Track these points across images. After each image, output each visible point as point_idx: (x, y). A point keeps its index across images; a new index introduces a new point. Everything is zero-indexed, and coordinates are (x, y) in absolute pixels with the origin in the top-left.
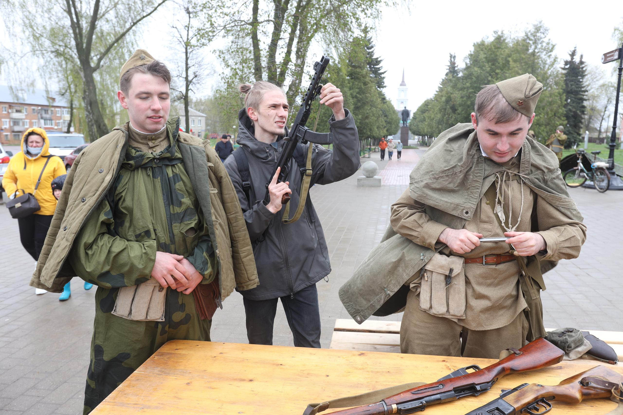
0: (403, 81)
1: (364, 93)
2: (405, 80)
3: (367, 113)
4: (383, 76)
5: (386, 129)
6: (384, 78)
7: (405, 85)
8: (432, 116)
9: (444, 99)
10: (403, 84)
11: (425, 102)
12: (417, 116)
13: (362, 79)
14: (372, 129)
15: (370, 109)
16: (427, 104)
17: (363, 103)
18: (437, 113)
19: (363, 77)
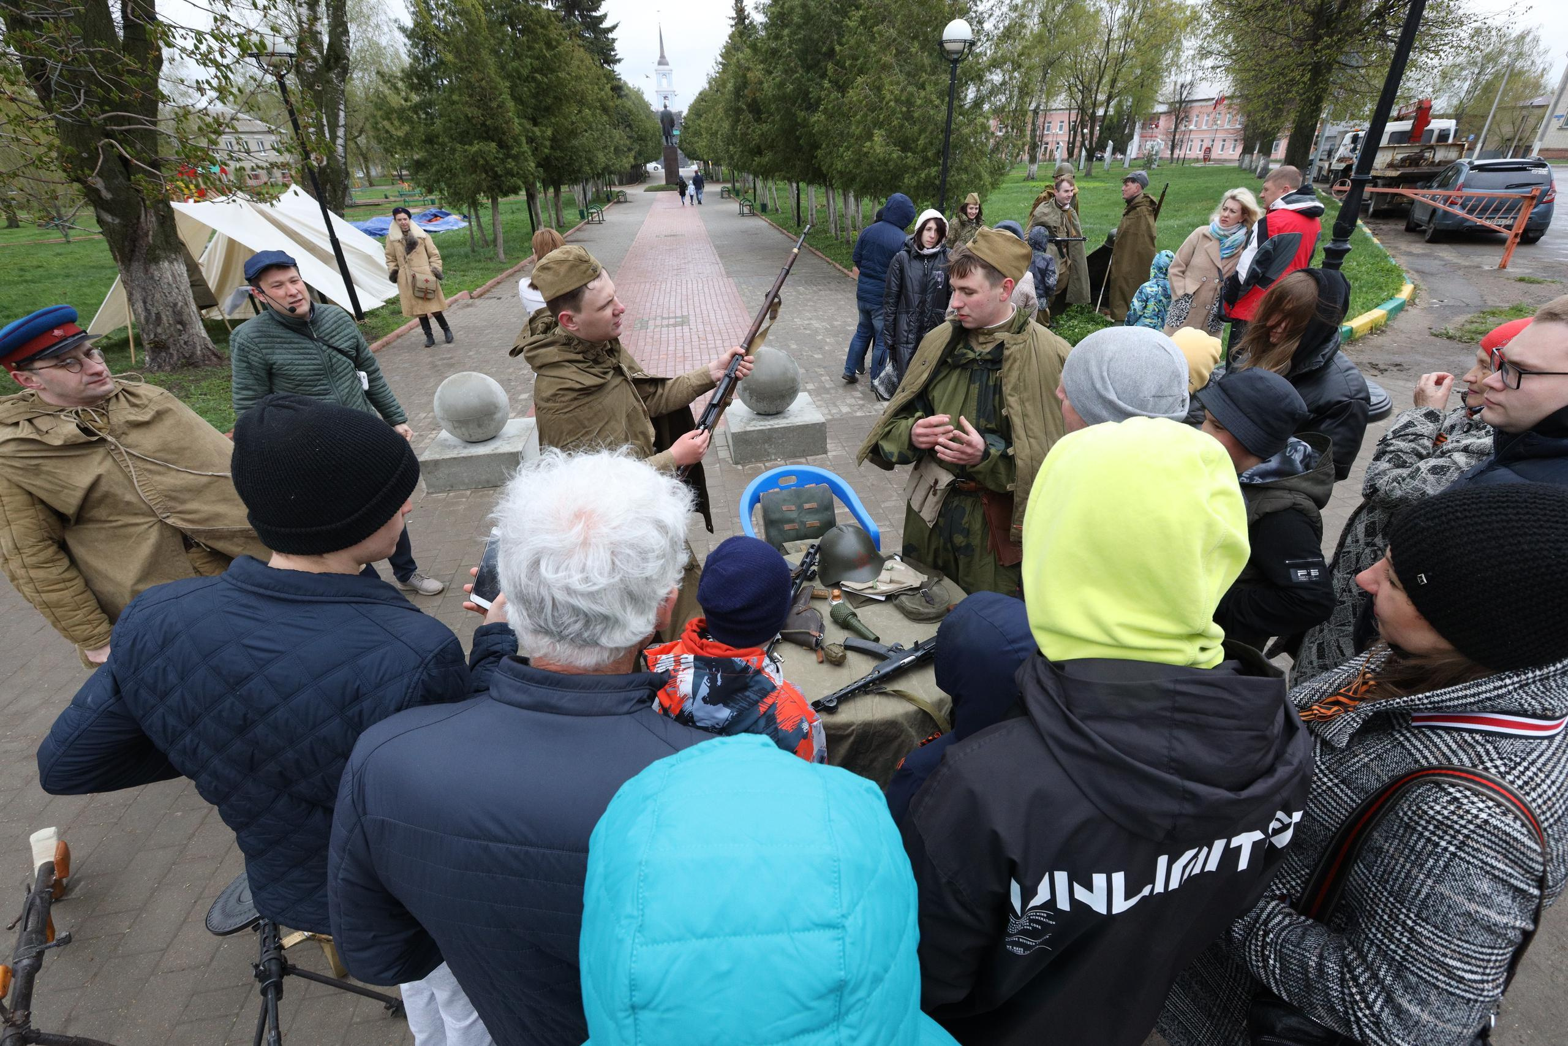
0: (662, 56)
1: (553, 71)
2: (666, 54)
3: (573, 123)
4: (610, 36)
5: (633, 153)
6: (614, 40)
7: (667, 64)
8: (714, 127)
9: (730, 86)
10: (662, 61)
11: (700, 94)
12: (690, 123)
13: (540, 31)
14: (595, 159)
15: (580, 111)
16: (702, 97)
17: (555, 98)
18: (721, 119)
19: (543, 27)
